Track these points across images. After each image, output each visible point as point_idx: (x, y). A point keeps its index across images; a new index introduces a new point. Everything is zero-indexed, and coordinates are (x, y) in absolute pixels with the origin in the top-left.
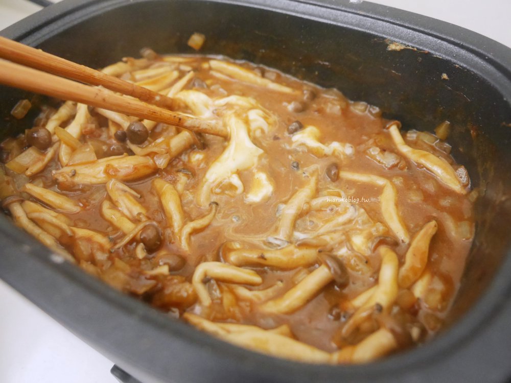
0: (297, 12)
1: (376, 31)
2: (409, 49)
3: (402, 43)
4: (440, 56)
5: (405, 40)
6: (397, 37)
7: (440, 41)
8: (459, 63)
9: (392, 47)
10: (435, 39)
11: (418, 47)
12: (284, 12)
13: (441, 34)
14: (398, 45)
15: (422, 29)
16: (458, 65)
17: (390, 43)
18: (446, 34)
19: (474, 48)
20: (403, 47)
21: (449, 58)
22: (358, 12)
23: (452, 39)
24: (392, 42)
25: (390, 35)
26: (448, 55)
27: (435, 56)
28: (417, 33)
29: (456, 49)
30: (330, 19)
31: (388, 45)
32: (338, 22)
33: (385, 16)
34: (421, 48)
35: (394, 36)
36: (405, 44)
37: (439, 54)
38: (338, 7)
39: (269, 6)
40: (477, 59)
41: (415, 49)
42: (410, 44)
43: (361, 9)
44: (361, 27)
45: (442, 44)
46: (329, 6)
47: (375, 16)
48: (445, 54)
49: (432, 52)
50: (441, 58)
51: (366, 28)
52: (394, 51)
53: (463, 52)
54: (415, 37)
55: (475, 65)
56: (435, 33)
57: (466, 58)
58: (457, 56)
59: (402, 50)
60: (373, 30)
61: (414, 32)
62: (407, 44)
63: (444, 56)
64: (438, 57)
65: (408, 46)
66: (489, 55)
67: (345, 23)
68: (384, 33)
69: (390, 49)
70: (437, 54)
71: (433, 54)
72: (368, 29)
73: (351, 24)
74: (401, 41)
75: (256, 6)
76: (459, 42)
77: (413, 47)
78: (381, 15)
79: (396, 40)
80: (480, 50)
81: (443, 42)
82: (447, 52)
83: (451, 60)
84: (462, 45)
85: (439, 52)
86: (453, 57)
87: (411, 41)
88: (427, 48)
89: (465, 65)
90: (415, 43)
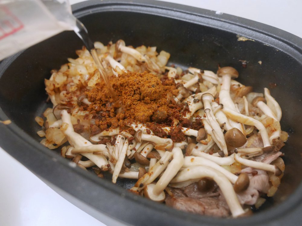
0: (186, 19)
1: (232, 30)
2: (250, 41)
3: (246, 37)
5: (248, 35)
6: (243, 34)
7: (267, 36)
8: (278, 48)
9: (241, 39)
11: (256, 39)
12: (179, 19)
13: (268, 32)
14: (244, 38)
15: (257, 29)
16: (278, 49)
18: (271, 33)
19: (287, 41)
20: (246, 39)
22: (221, 19)
23: (275, 36)
24: (241, 36)
25: (239, 32)
27: (265, 45)
28: (255, 32)
29: (277, 41)
30: (205, 23)
31: (238, 38)
32: (210, 25)
33: (236, 22)
34: (257, 40)
36: (248, 38)
37: (267, 43)
38: (210, 17)
39: (170, 15)
40: (288, 47)
41: (254, 41)
42: (251, 38)
43: (222, 18)
44: (223, 28)
45: (269, 38)
46: (204, 16)
47: (231, 22)
48: (271, 43)
49: (264, 42)
50: (268, 45)
51: (226, 29)
52: (242, 42)
53: (281, 42)
54: (253, 34)
55: (287, 50)
56: (265, 32)
57: (282, 46)
58: (277, 45)
59: (246, 41)
60: (230, 30)
61: (253, 32)
62: (249, 37)
63: (270, 45)
64: (266, 45)
65: (250, 39)
66: (295, 45)
67: (214, 25)
68: (236, 31)
69: (239, 40)
70: (266, 44)
71: (263, 43)
72: (227, 29)
73: (218, 26)
74: (245, 36)
75: (162, 15)
76: (278, 37)
77: (252, 39)
78: (234, 21)
79: (243, 35)
80: (290, 42)
81: (269, 37)
83: (274, 47)
84: (280, 39)
85: (267, 42)
86: (275, 45)
87: (251, 36)
88: (260, 40)
89: (282, 50)
90: (253, 37)
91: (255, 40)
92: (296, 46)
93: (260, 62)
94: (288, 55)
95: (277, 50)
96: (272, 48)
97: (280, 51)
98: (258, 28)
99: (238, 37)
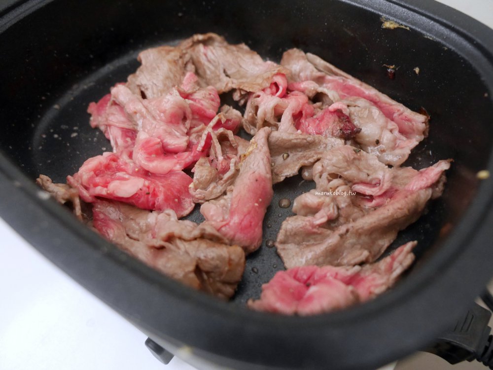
1: (373, 8)
2: (402, 28)
3: (396, 22)
4: (431, 37)
5: (399, 19)
6: (391, 15)
7: (432, 22)
8: (447, 45)
9: (387, 25)
10: (428, 20)
11: (411, 26)
14: (392, 24)
16: (447, 47)
17: (385, 21)
18: (439, 16)
19: (465, 31)
20: (396, 26)
21: (438, 40)
23: (445, 21)
24: (387, 20)
25: (385, 12)
26: (439, 37)
27: (426, 37)
28: (412, 12)
29: (446, 32)
31: (382, 23)
34: (414, 27)
35: (389, 14)
36: (399, 23)
40: (465, 43)
41: (408, 28)
42: (404, 23)
45: (434, 26)
48: (436, 35)
49: (424, 32)
50: (431, 39)
51: (363, 4)
52: (388, 30)
53: (453, 35)
54: (409, 16)
55: (463, 49)
56: (429, 14)
57: (455, 41)
58: (447, 39)
59: (396, 29)
60: (370, 7)
61: (409, 12)
62: (401, 22)
63: (434, 37)
64: (429, 37)
65: (402, 25)
68: (380, 11)
69: (384, 27)
70: (429, 36)
71: (424, 35)
72: (365, 5)
74: (395, 20)
76: (451, 25)
77: (406, 26)
79: (391, 18)
80: (469, 34)
81: (435, 23)
82: (438, 34)
83: (440, 42)
84: (453, 27)
85: (431, 33)
86: (443, 39)
87: (405, 20)
88: (419, 28)
89: (453, 48)
90: (408, 22)
91: (410, 28)
92: (479, 41)
93: (417, 70)
94: (462, 58)
95: (446, 49)
96: (439, 43)
97: (451, 49)
98: (419, 7)
99: (382, 20)
